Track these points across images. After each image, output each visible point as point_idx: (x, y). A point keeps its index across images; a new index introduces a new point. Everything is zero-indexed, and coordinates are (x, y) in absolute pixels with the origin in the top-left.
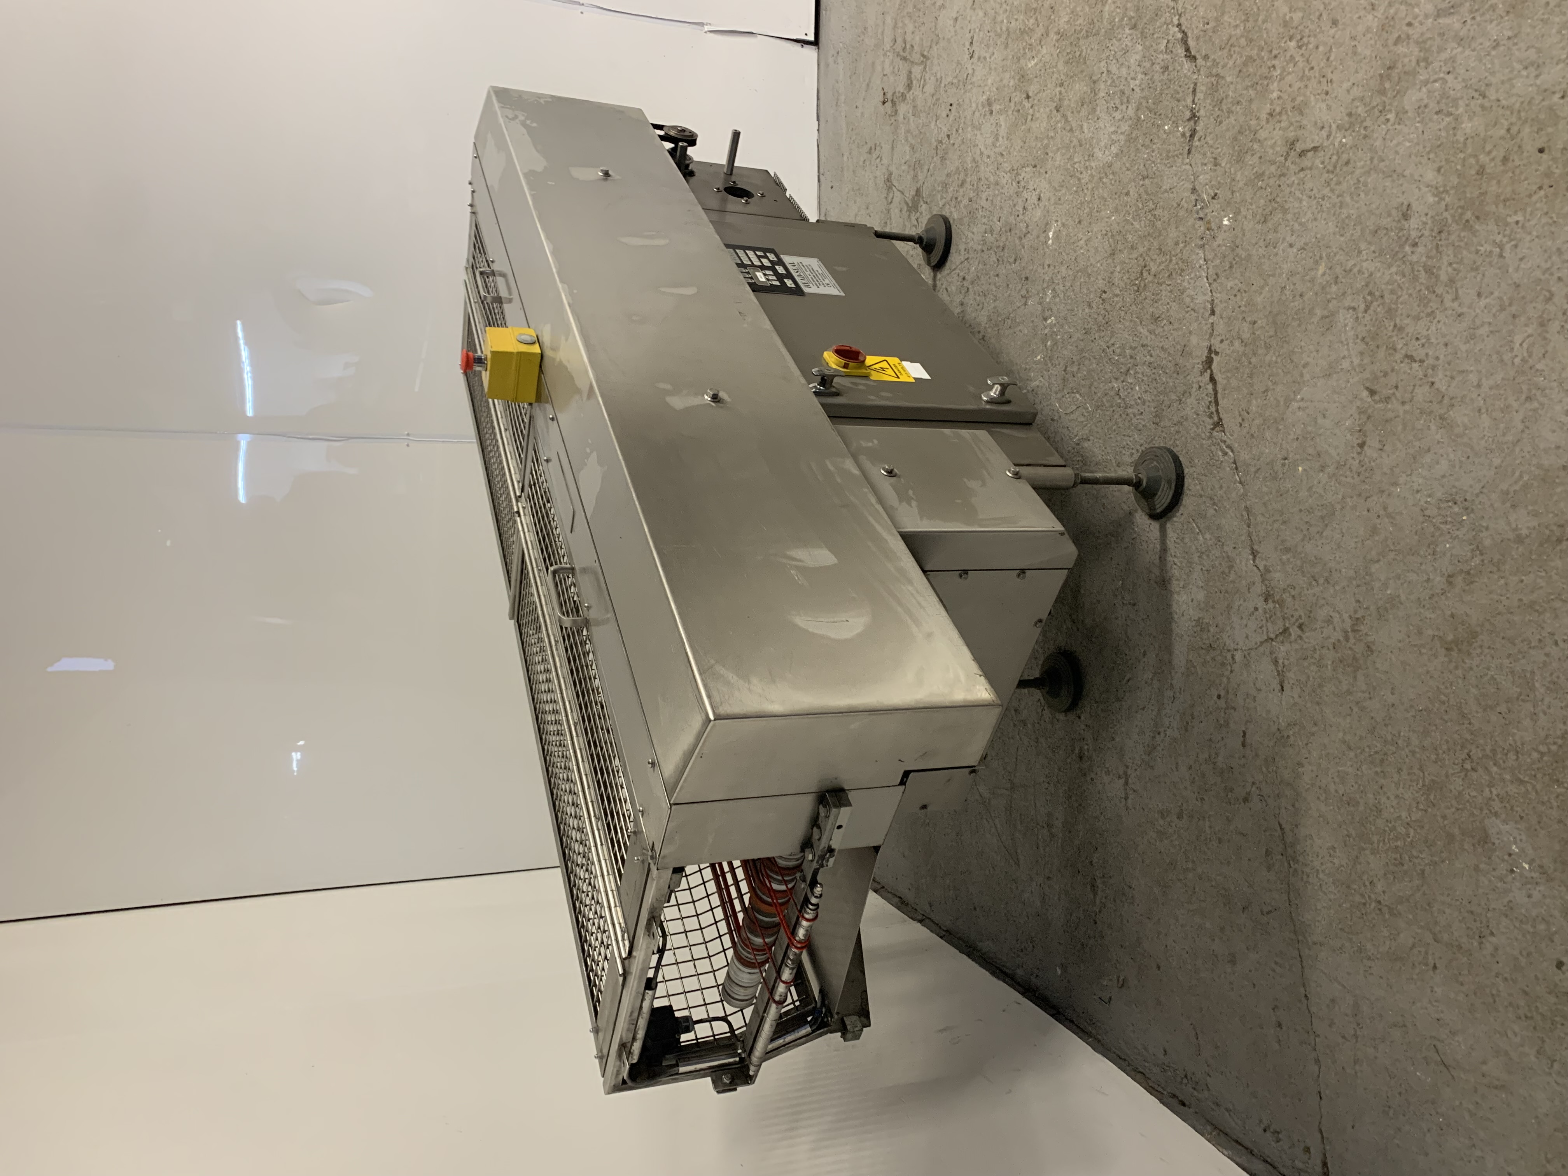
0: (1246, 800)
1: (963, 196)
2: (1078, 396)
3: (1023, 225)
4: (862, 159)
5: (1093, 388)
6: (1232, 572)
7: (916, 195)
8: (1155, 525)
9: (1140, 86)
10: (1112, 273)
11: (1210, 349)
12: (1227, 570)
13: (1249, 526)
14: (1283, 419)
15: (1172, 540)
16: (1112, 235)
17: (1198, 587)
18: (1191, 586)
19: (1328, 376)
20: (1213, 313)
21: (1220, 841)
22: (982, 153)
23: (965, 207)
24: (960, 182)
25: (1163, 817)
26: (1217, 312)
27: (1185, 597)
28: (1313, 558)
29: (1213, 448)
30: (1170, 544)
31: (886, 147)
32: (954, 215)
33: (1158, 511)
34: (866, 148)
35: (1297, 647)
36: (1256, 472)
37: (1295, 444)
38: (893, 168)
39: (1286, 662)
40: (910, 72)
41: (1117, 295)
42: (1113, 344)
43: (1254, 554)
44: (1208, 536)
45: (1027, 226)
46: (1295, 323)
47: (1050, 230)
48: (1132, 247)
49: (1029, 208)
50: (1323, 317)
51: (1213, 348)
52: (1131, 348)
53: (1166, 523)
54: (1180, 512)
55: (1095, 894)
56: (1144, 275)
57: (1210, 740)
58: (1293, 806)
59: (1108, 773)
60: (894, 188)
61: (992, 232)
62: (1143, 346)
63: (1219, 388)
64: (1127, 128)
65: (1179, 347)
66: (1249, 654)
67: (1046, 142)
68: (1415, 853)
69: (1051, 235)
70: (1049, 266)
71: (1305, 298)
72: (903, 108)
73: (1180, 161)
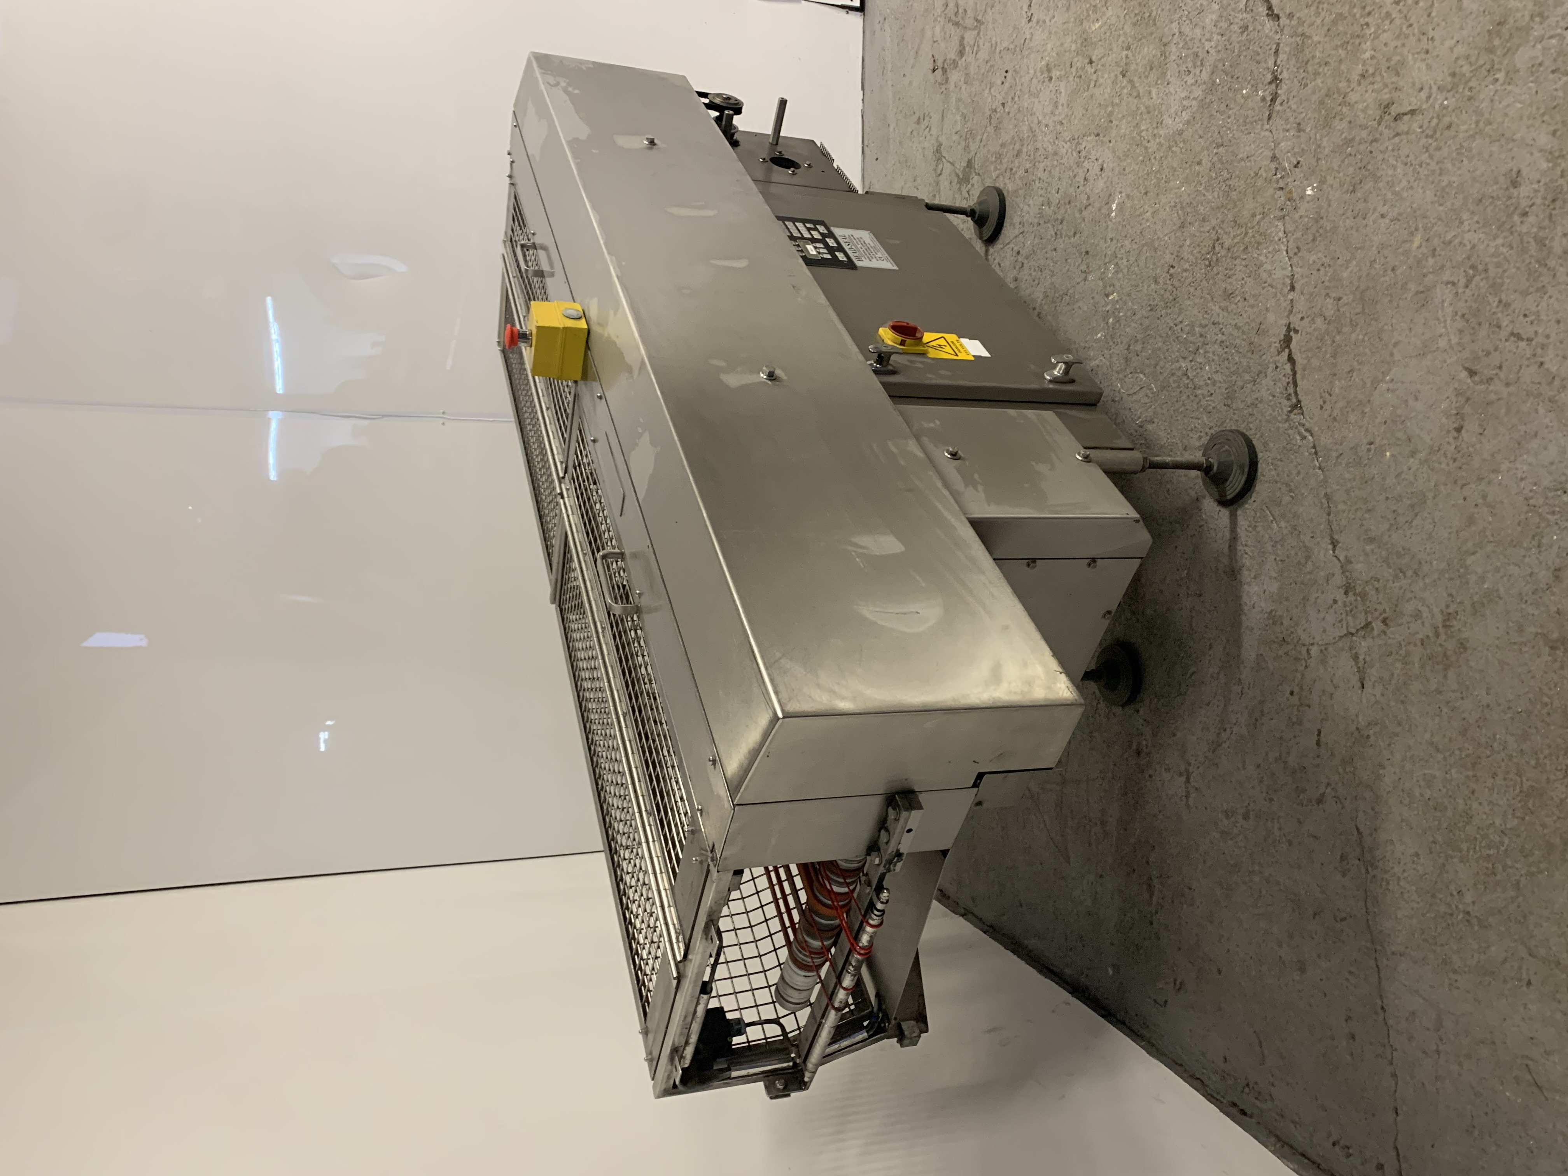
0: (1320, 801)
1: (1018, 167)
2: (1141, 376)
3: (1083, 198)
4: (910, 130)
5: (1158, 368)
6: (1310, 563)
7: (967, 166)
8: (1225, 513)
9: (1216, 47)
10: (1180, 247)
11: (1289, 328)
12: (1303, 561)
13: (1329, 515)
14: (1369, 401)
15: (1243, 528)
16: (1182, 208)
17: (1271, 578)
18: (1263, 577)
19: (1421, 355)
20: (1293, 288)
21: (1290, 843)
22: (1039, 122)
23: (1020, 178)
24: (1015, 153)
25: (1227, 817)
26: (1298, 286)
27: (1256, 588)
28: (1400, 549)
29: (1290, 432)
30: (1241, 531)
31: (936, 117)
32: (1008, 186)
33: (1229, 497)
34: (915, 118)
35: (1381, 642)
36: (1338, 457)
37: (1383, 428)
38: (943, 139)
39: (1368, 659)
40: (963, 38)
41: (1186, 270)
42: (1181, 322)
43: (1334, 544)
44: (1283, 524)
45: (1089, 198)
46: (1386, 300)
47: (1113, 202)
48: (1204, 220)
49: (1091, 179)
50: (1417, 293)
51: (1292, 326)
52: (1201, 326)
53: (1236, 510)
54: (1253, 499)
55: (1152, 895)
56: (1217, 249)
57: (1281, 738)
58: (1373, 809)
59: (1168, 770)
60: (944, 160)
61: (1049, 204)
62: (1214, 324)
63: (1298, 368)
64: (1200, 93)
65: (1253, 325)
66: (1326, 649)
67: (1110, 109)
68: (1509, 863)
69: (1114, 207)
70: (1112, 240)
71: (1398, 272)
72: (955, 76)
73: (1259, 127)
